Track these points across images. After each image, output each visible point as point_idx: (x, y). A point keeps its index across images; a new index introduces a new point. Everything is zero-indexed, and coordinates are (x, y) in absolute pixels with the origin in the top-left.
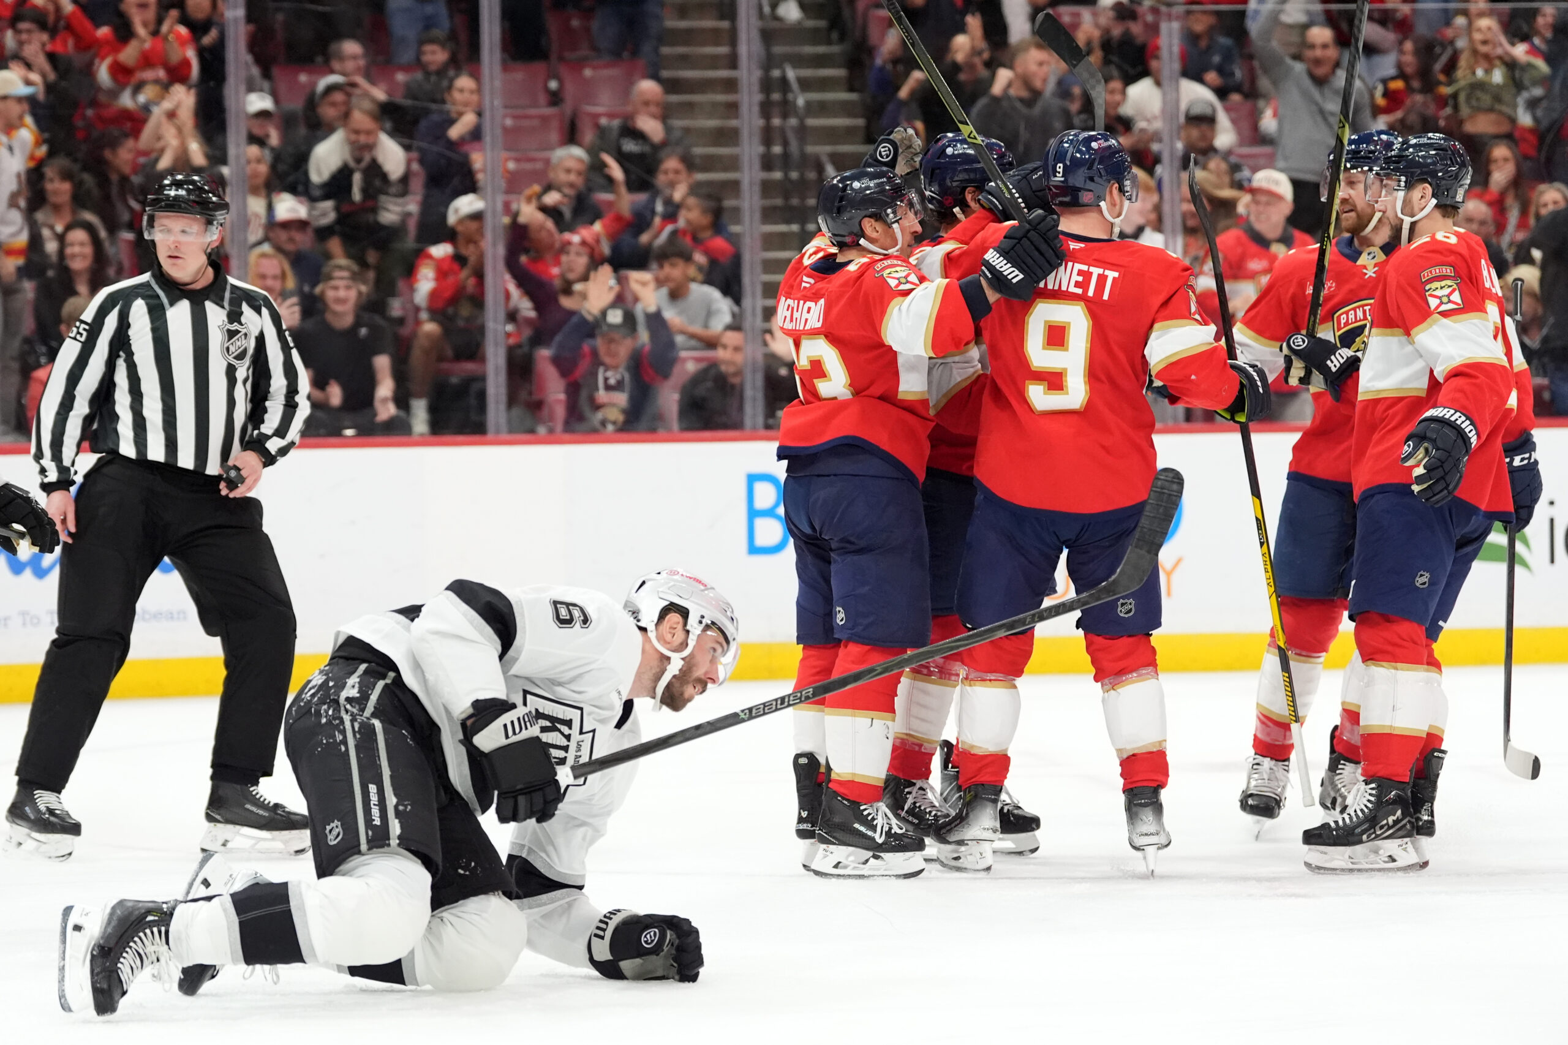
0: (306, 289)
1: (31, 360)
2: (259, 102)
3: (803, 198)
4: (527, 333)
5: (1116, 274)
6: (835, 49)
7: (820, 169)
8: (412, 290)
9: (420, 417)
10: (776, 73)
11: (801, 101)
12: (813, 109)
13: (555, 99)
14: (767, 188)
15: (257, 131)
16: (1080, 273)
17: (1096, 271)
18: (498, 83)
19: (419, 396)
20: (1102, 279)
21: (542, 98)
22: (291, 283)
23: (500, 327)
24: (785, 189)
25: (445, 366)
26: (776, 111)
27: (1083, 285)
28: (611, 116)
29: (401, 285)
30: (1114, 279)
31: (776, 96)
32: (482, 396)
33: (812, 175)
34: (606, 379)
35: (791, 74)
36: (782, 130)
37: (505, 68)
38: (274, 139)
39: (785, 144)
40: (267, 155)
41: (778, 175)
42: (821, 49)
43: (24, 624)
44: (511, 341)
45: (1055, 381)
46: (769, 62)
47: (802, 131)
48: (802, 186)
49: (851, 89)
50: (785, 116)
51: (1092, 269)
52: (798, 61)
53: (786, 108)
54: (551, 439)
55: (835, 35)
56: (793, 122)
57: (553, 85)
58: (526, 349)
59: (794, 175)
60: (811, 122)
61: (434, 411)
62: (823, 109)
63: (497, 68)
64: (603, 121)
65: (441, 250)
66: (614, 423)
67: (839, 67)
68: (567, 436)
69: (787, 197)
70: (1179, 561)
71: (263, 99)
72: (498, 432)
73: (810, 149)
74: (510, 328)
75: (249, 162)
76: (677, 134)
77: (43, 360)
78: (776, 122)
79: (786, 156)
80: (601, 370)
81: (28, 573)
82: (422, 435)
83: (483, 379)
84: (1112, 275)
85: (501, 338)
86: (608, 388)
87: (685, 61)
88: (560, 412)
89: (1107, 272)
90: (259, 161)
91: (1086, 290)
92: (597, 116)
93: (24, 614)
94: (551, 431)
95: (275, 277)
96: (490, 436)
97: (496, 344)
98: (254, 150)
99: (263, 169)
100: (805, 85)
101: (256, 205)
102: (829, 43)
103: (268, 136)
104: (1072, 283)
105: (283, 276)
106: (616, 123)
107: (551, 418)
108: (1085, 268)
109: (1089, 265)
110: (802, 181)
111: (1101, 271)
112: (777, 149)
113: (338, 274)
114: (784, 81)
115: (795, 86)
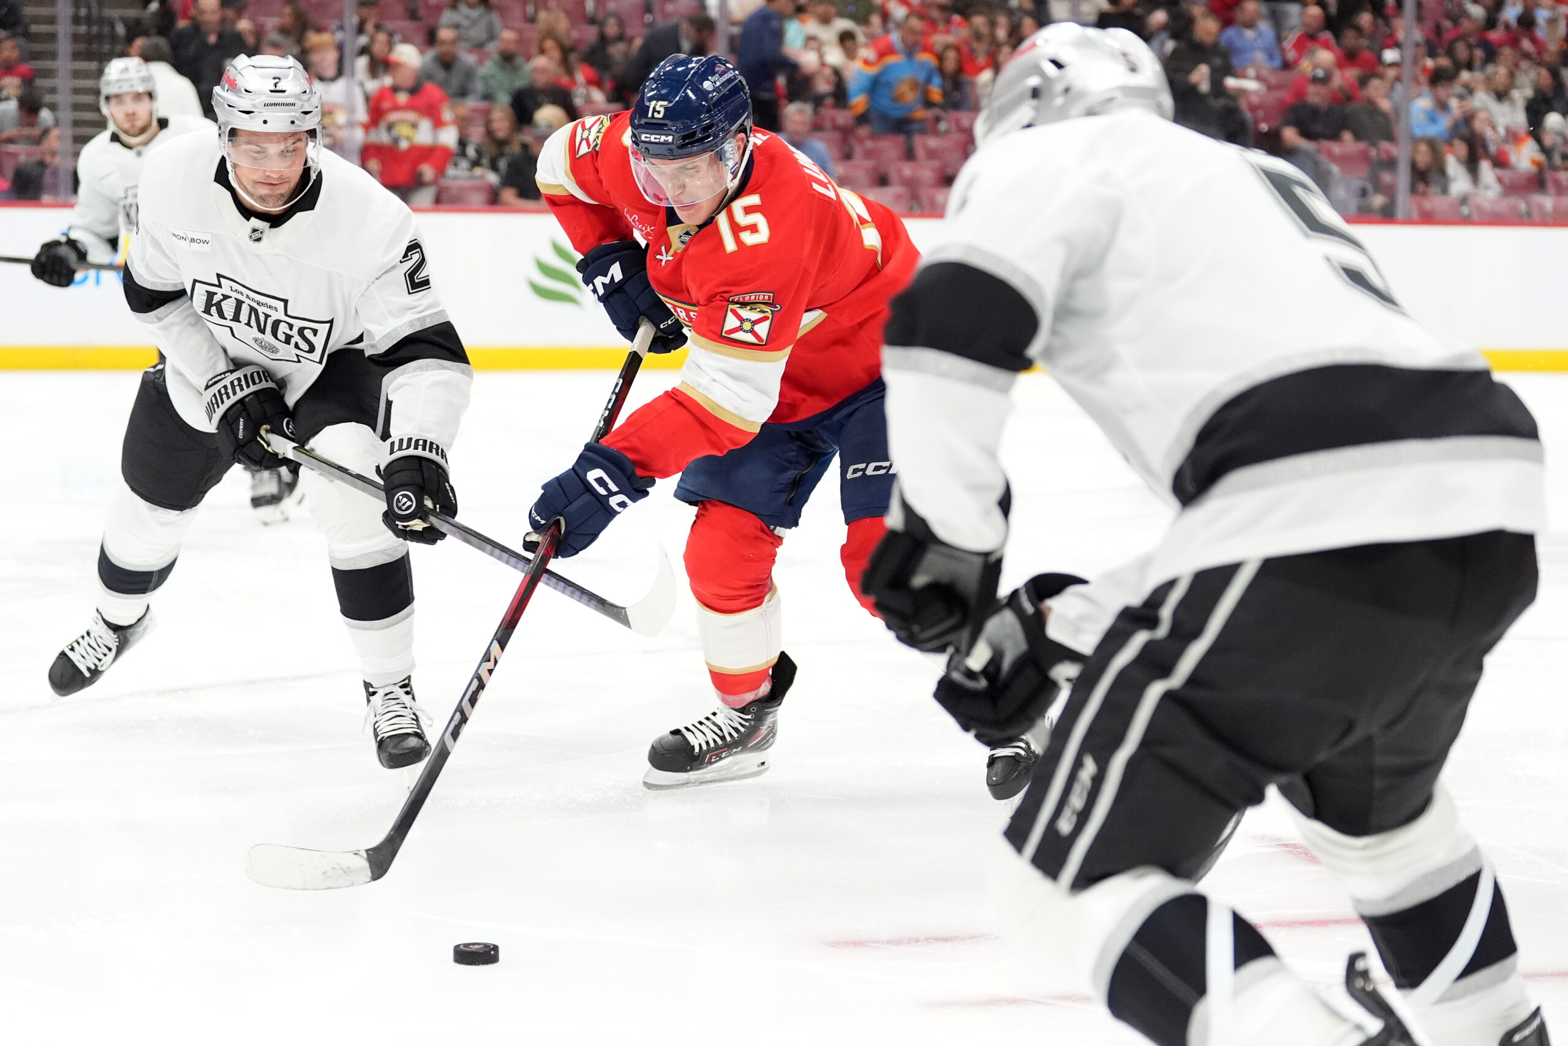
14: (76, 38)
24: (89, 39)
39: (89, 8)
41: (83, 29)
48: (99, 37)
69: (90, 44)
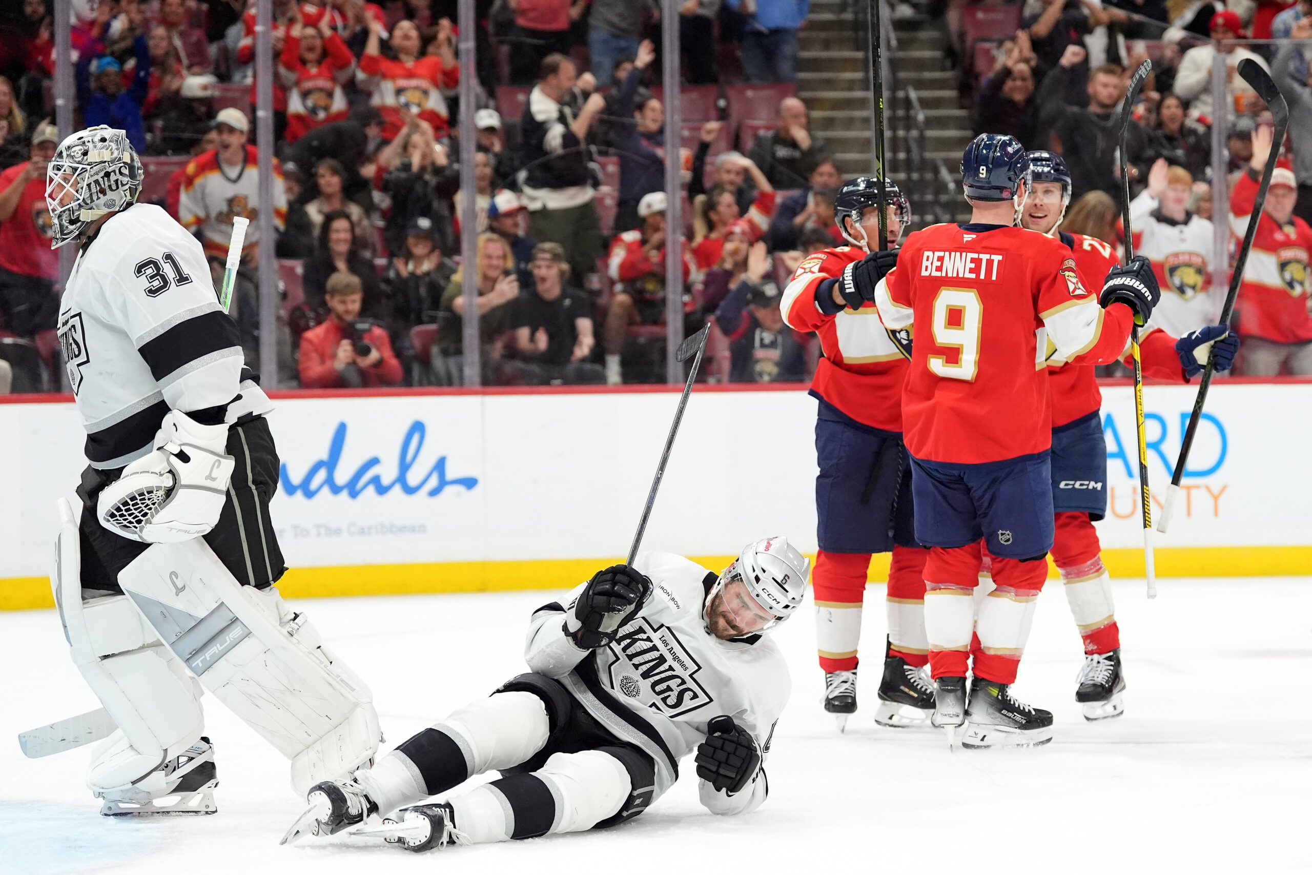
0: (522, 266)
1: (302, 323)
2: (488, 118)
3: (923, 194)
4: (700, 303)
5: (1000, 257)
6: (948, 74)
7: (936, 171)
8: (607, 266)
9: (613, 369)
10: (901, 94)
11: (921, 117)
12: (930, 122)
13: (723, 115)
15: (485, 142)
16: (973, 260)
17: (984, 257)
18: (677, 102)
19: (612, 353)
20: (990, 262)
21: (713, 113)
22: (510, 264)
23: (678, 298)
25: (635, 329)
26: (901, 124)
27: (976, 270)
28: (768, 128)
29: (599, 263)
30: (999, 261)
31: (901, 113)
32: (663, 352)
33: (929, 176)
34: (762, 340)
35: (913, 95)
36: (906, 140)
37: (683, 90)
38: (497, 147)
40: (492, 160)
42: (937, 75)
43: (296, 535)
44: (688, 309)
45: (952, 355)
46: (896, 85)
47: (922, 141)
49: (962, 107)
50: (908, 128)
51: (981, 256)
52: (919, 85)
53: (909, 121)
54: (719, 388)
55: (948, 63)
56: (914, 133)
57: (722, 103)
58: (698, 316)
59: (915, 176)
60: (931, 133)
61: (624, 364)
62: (941, 122)
63: (677, 89)
64: (762, 133)
65: (631, 236)
66: (769, 374)
67: (952, 89)
68: (733, 386)
70: (1224, 488)
71: (491, 116)
72: (676, 382)
73: (928, 155)
74: (686, 298)
75: (477, 165)
76: (820, 143)
77: (312, 324)
78: (901, 133)
79: (908, 162)
80: (758, 333)
81: (299, 495)
82: (615, 384)
83: (664, 340)
84: (997, 258)
85: (679, 305)
86: (763, 345)
87: (829, 84)
88: (726, 365)
89: (993, 257)
90: (485, 165)
91: (978, 275)
92: (756, 129)
93: (296, 527)
94: (719, 381)
95: (498, 257)
96: (670, 385)
97: (675, 312)
98: (480, 157)
99: (488, 171)
100: (925, 103)
101: (483, 203)
102: (943, 69)
103: (492, 144)
104: (967, 270)
105: (504, 257)
106: (770, 134)
107: (720, 371)
108: (975, 256)
109: (979, 253)
110: (922, 180)
111: (988, 256)
112: (902, 156)
113: (541, 255)
114: (907, 103)
115: (916, 103)
